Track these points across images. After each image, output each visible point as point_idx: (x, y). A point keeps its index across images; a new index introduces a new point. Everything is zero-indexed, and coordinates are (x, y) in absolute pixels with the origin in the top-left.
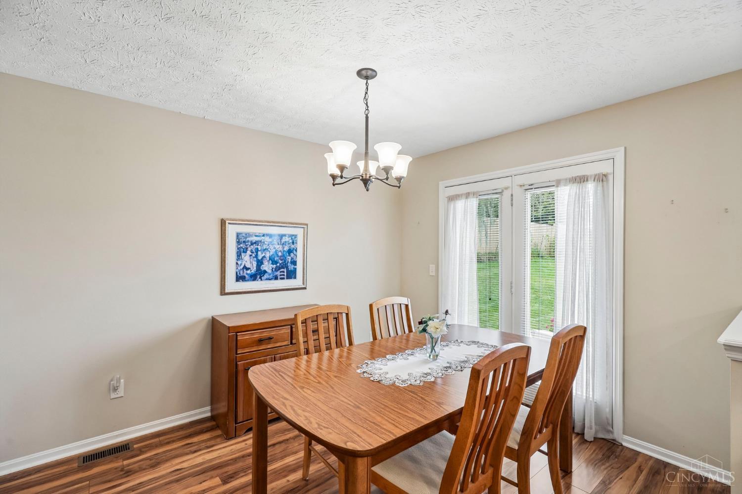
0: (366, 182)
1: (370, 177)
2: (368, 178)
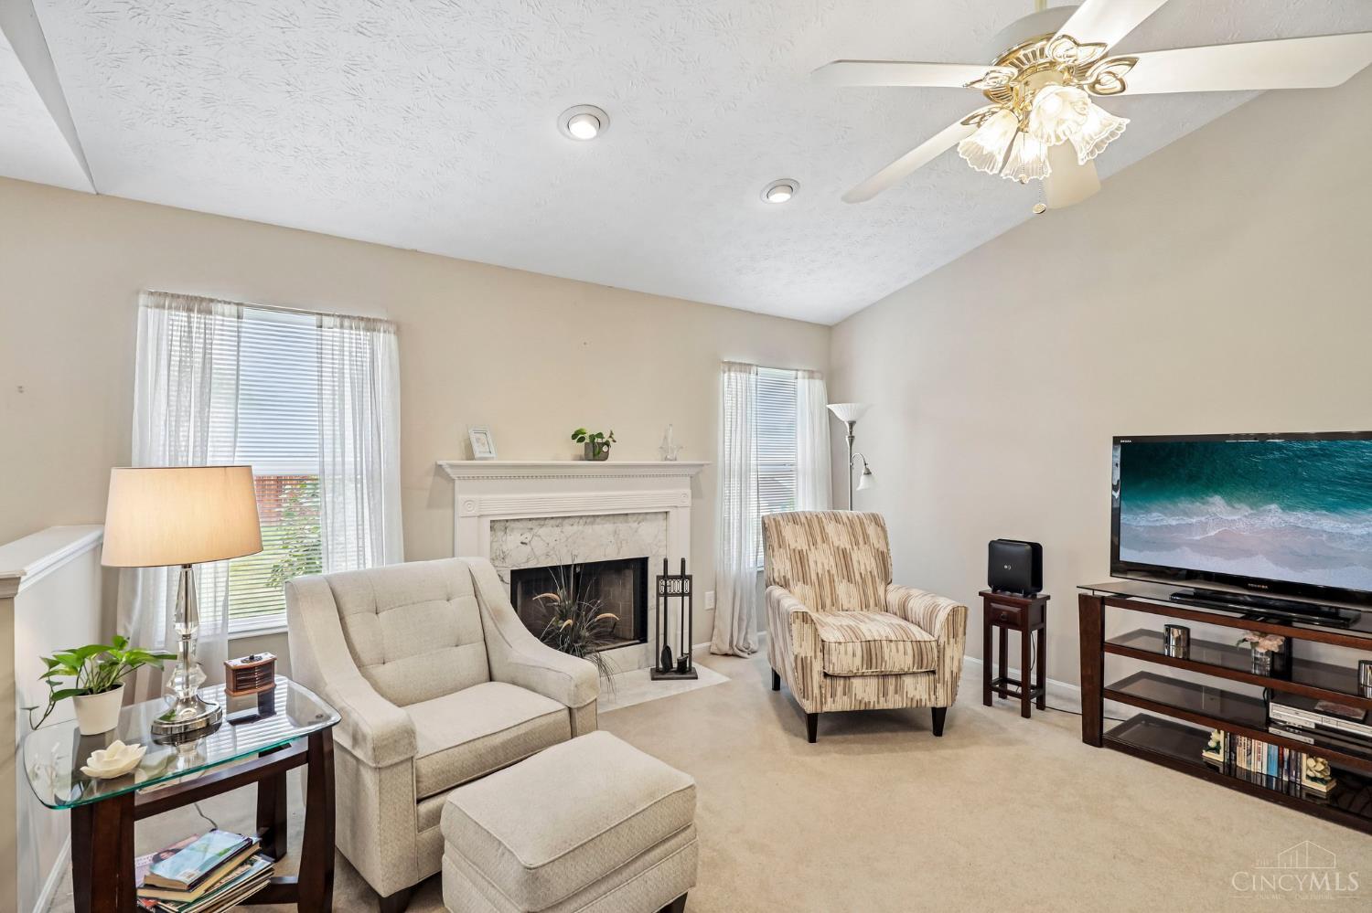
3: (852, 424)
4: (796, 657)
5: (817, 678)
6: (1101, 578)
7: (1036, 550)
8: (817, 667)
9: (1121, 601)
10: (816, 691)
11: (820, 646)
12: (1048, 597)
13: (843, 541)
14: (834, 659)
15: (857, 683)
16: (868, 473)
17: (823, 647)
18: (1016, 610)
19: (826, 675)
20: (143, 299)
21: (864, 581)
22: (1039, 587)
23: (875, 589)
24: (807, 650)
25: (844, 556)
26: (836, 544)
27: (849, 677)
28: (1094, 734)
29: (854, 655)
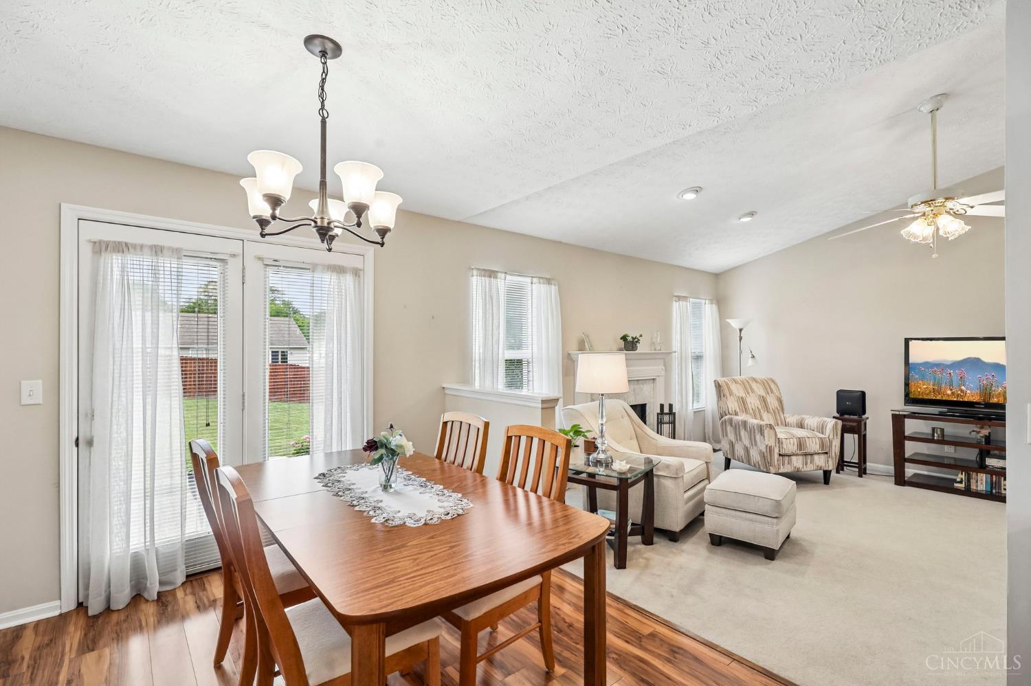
0: (325, 232)
1: (329, 223)
2: (326, 225)
3: (741, 330)
4: (767, 446)
5: (776, 456)
6: (900, 406)
7: (863, 394)
8: (776, 451)
9: (913, 416)
10: (776, 462)
11: (777, 441)
12: (868, 418)
13: (762, 393)
14: (785, 446)
15: (794, 458)
16: (753, 357)
17: (779, 441)
18: (855, 424)
19: (780, 455)
20: (475, 272)
21: (775, 413)
22: (864, 412)
23: (780, 416)
24: (771, 442)
25: (764, 400)
26: (759, 393)
27: (790, 456)
28: (900, 479)
29: (794, 444)
